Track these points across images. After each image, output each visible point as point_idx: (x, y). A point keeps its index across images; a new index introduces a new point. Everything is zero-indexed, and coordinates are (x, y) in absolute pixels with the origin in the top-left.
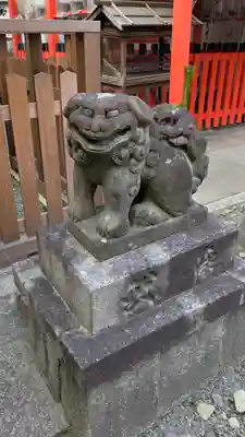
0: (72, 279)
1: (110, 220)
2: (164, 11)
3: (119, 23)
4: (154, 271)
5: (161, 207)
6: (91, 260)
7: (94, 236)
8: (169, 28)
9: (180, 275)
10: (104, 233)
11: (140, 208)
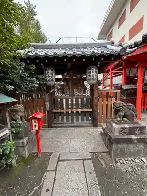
0: (112, 126)
1: (118, 119)
2: (135, 86)
3: (125, 88)
4: (126, 128)
5: (128, 119)
6: (115, 125)
7: (116, 121)
8: (136, 89)
9: (131, 131)
10: (117, 121)
11: (124, 118)
